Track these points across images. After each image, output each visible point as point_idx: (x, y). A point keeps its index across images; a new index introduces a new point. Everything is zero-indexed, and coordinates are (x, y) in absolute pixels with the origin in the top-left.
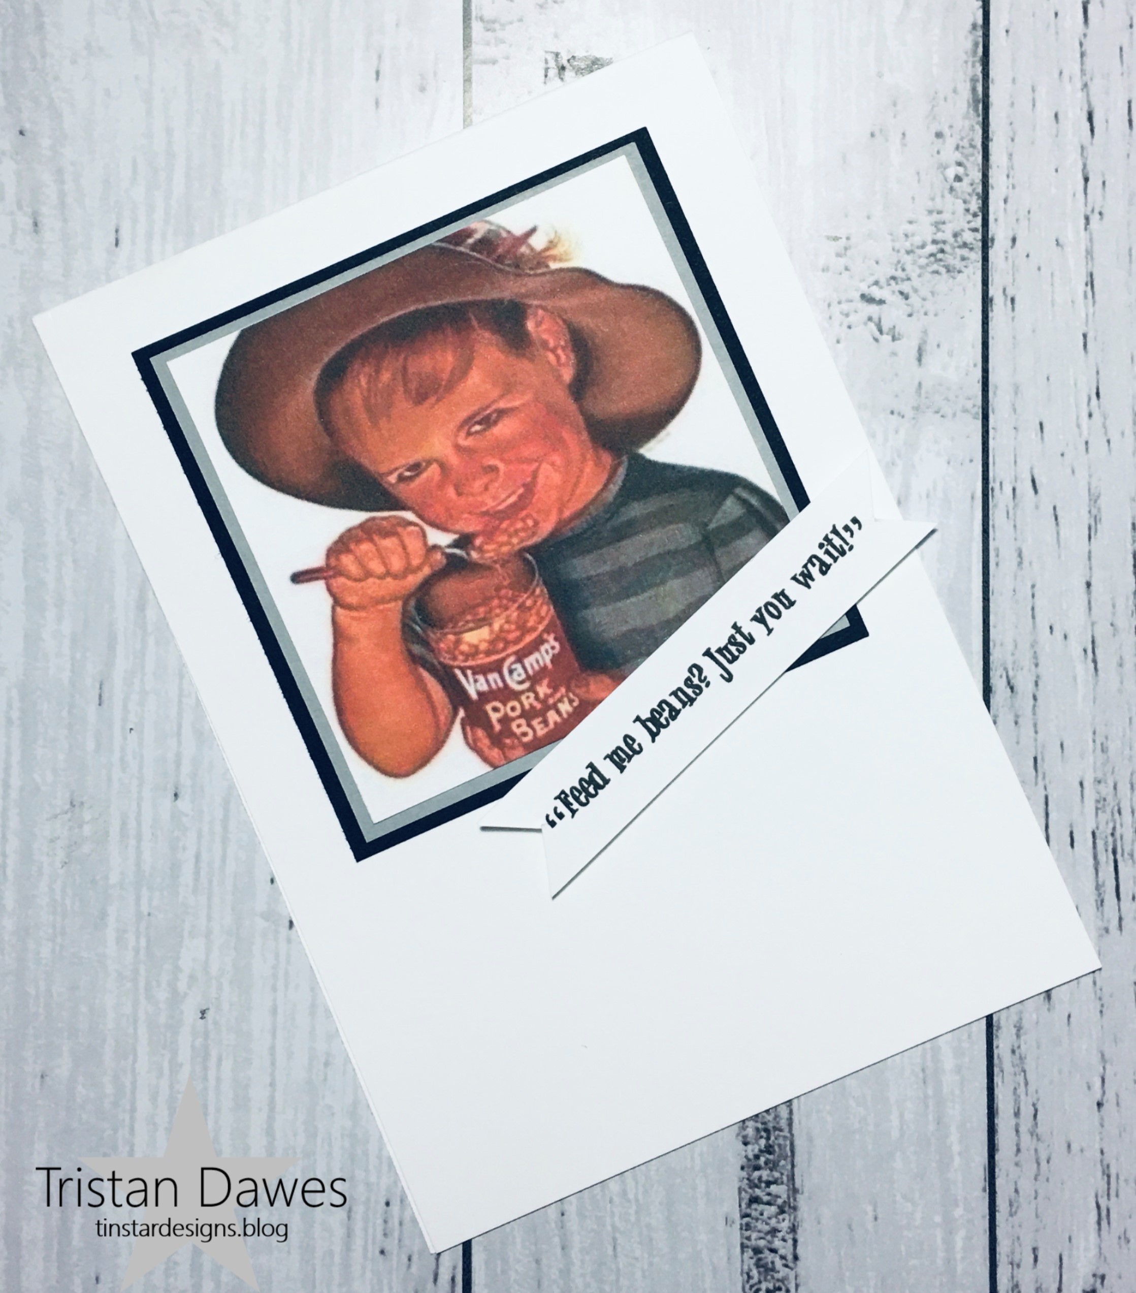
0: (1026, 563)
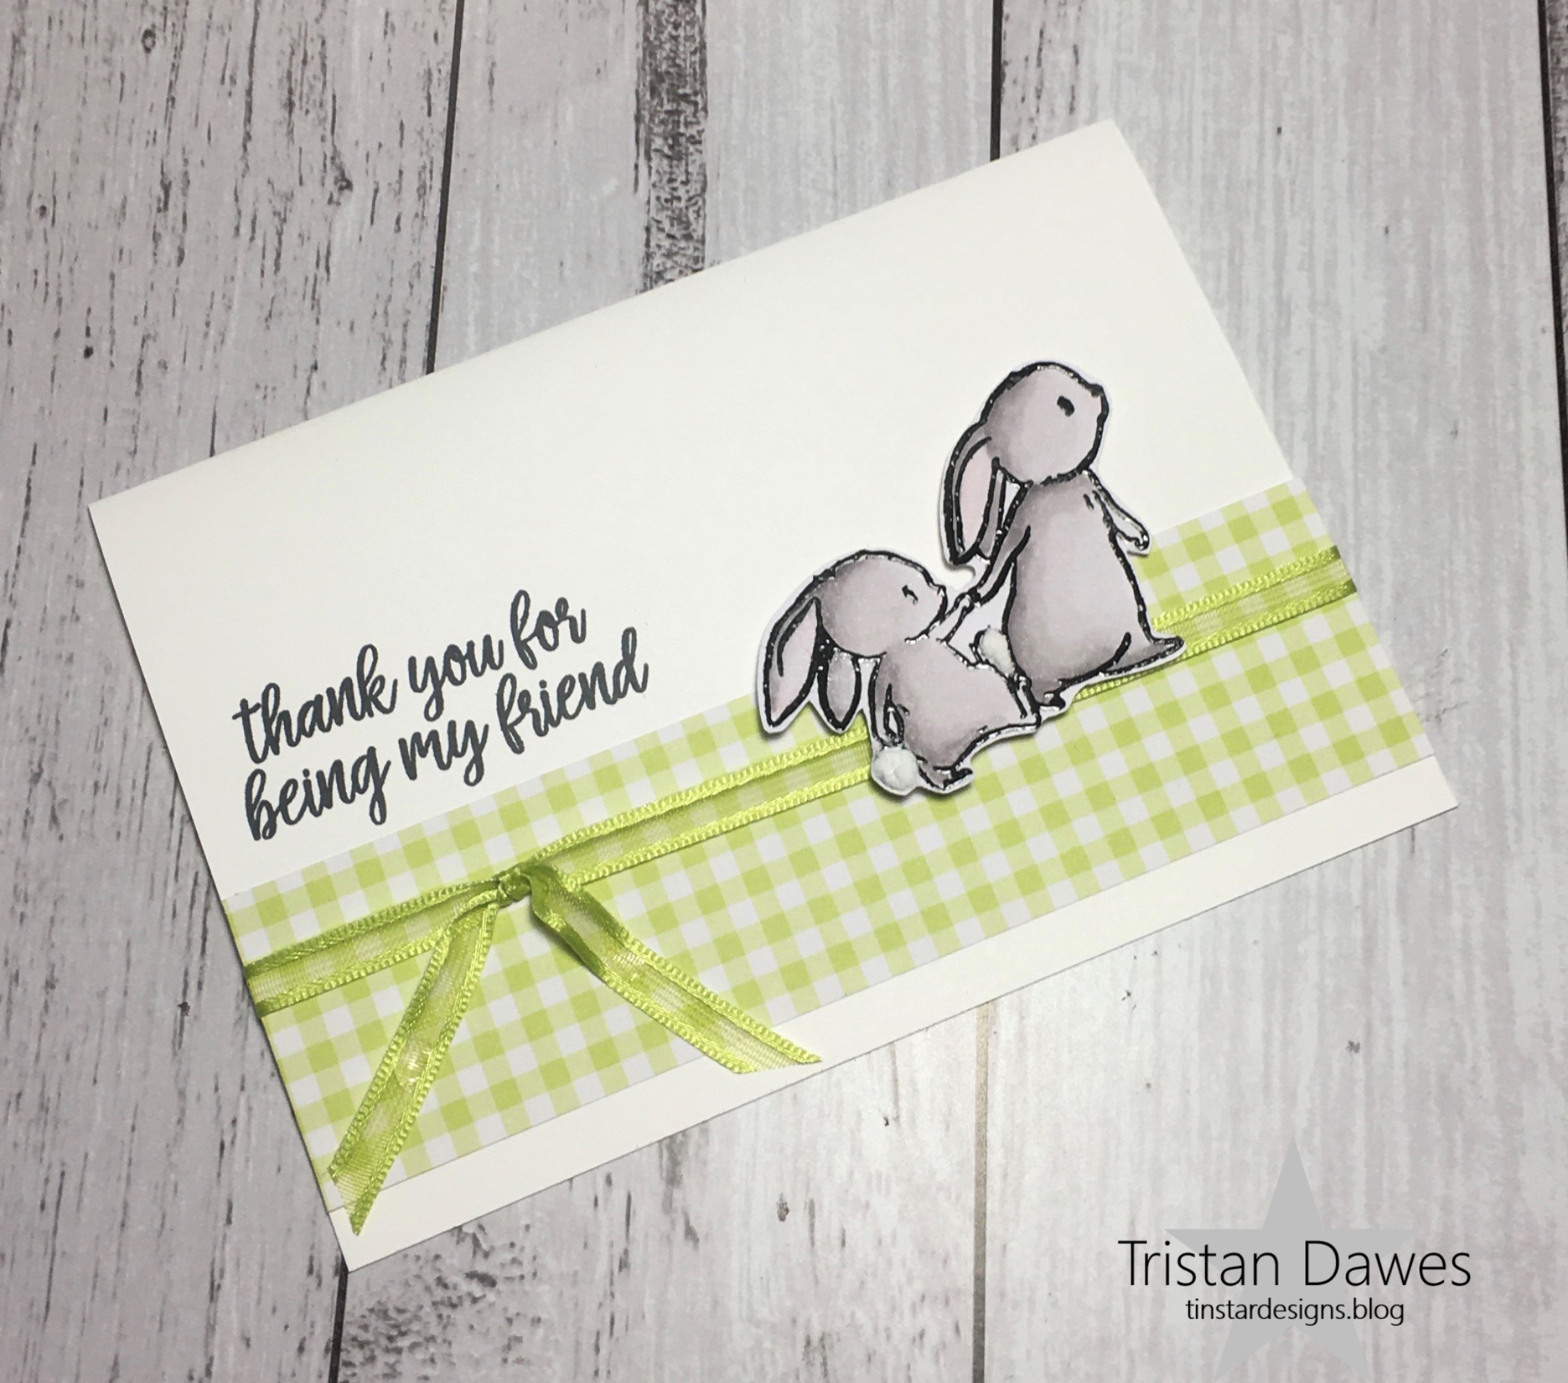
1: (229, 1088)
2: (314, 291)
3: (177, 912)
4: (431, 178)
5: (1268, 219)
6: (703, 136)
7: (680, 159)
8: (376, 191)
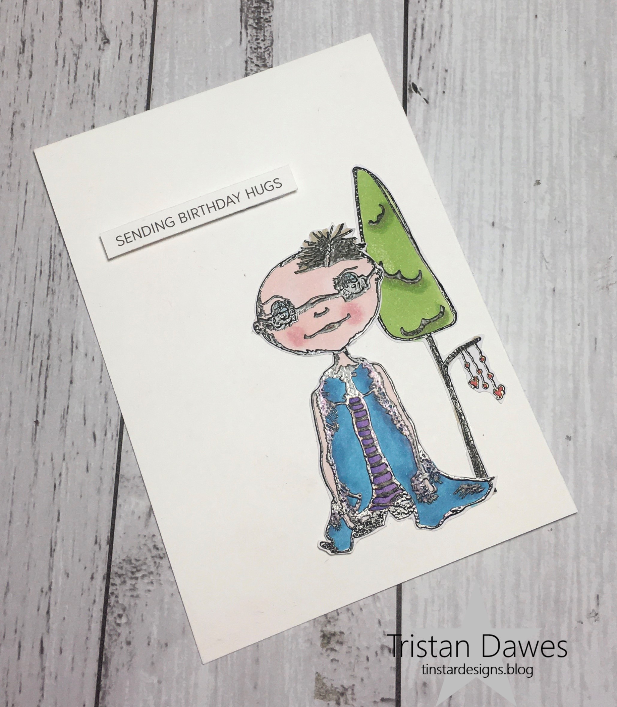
0: (103, 395)
1: (58, 459)
2: (93, 91)
3: (33, 378)
4: (146, 38)
5: (531, 58)
6: (272, 18)
7: (261, 29)
8: (121, 44)
